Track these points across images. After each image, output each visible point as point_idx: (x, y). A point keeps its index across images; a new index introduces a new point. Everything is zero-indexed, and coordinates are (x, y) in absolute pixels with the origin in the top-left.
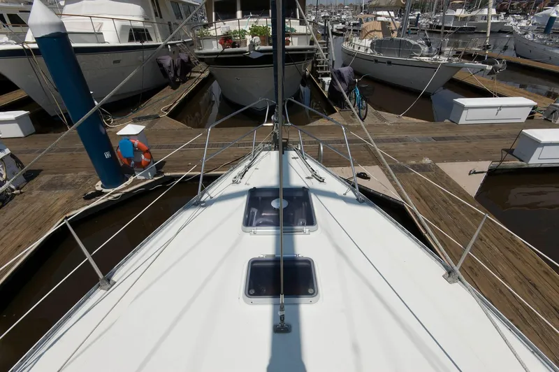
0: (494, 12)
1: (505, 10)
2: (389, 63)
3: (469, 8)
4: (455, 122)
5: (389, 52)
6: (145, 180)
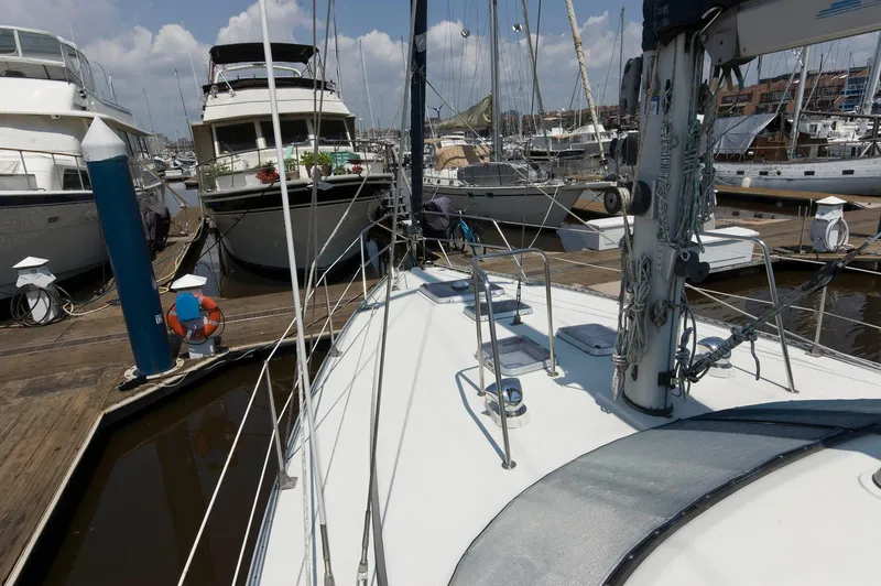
0: (601, 128)
1: (616, 127)
2: (490, 195)
3: (568, 126)
4: (594, 249)
5: (487, 181)
6: (204, 359)
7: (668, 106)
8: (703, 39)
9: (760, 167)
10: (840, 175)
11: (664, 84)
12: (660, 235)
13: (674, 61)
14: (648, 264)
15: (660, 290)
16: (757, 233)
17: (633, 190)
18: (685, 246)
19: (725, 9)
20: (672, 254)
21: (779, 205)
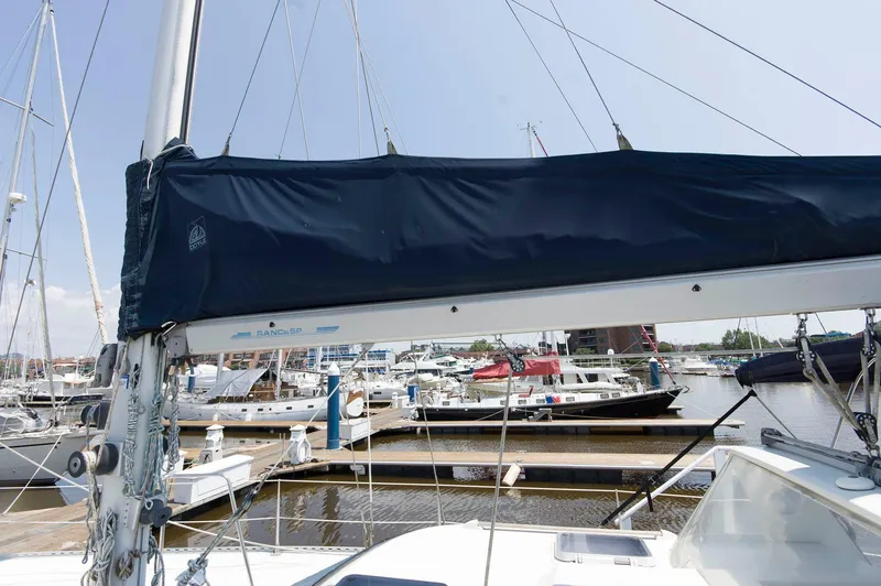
3: (86, 371)
7: (136, 383)
8: (164, 339)
9: (259, 405)
10: (306, 408)
11: (133, 367)
12: (125, 490)
13: (143, 352)
14: (114, 520)
15: (126, 541)
16: (252, 458)
17: (100, 453)
18: (151, 496)
19: (178, 323)
20: (137, 506)
21: (272, 432)
